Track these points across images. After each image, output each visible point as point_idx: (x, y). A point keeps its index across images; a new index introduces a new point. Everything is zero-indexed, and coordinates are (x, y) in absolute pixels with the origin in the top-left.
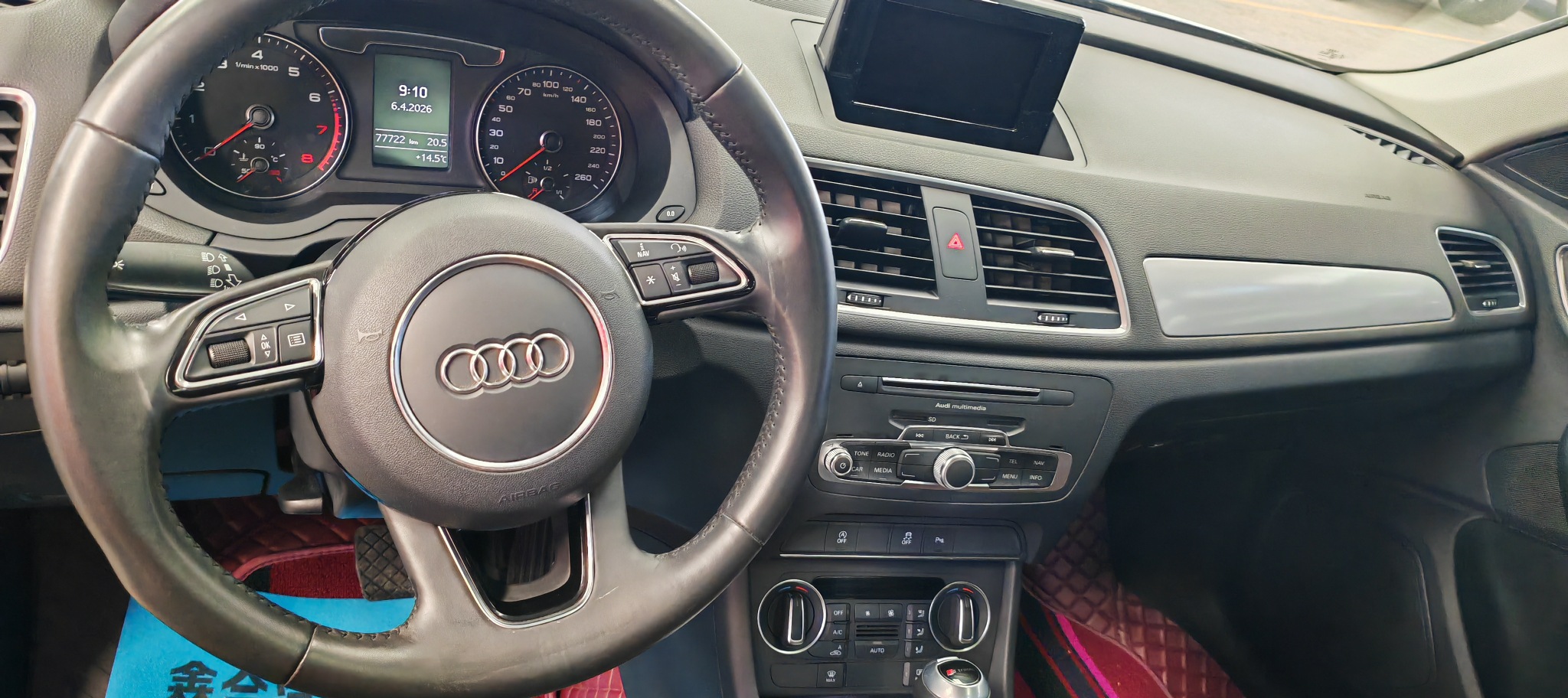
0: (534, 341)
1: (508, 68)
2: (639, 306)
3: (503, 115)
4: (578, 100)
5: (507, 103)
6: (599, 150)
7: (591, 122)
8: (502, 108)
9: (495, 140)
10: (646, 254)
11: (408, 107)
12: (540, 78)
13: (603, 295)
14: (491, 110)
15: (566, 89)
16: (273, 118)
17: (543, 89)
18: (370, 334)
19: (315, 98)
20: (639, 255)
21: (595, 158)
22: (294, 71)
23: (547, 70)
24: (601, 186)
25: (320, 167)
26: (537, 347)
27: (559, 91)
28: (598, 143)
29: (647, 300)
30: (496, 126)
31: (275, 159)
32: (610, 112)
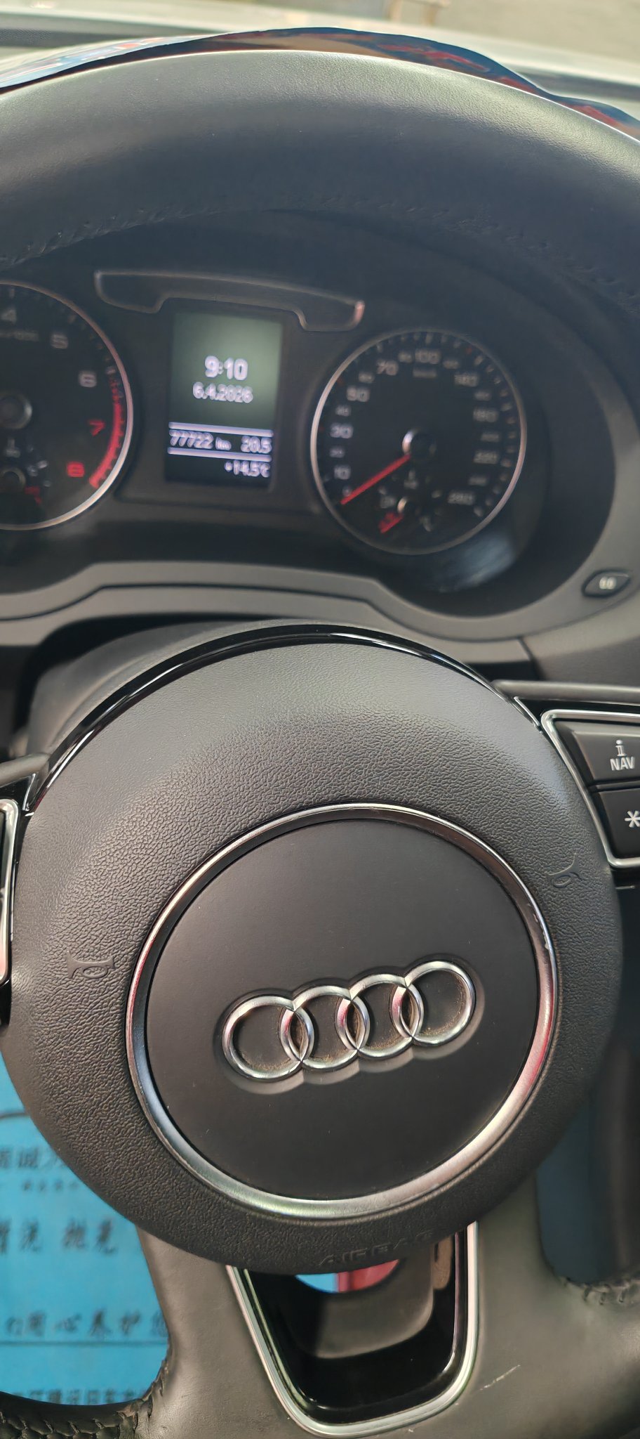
0: (408, 979)
1: (371, 327)
2: (608, 871)
3: (355, 405)
4: (464, 380)
5: (359, 385)
6: (484, 457)
7: (481, 415)
8: (354, 394)
9: (340, 442)
10: (629, 764)
11: (217, 391)
12: (412, 345)
13: (549, 879)
14: (337, 397)
15: (451, 364)
16: (29, 411)
17: (414, 364)
18: (90, 962)
19: (87, 380)
20: (615, 765)
21: (483, 469)
22: (59, 340)
23: (424, 334)
24: (487, 511)
25: (93, 481)
26: (413, 989)
27: (439, 367)
28: (488, 447)
29: (617, 855)
30: (342, 421)
31: (32, 471)
32: (510, 398)
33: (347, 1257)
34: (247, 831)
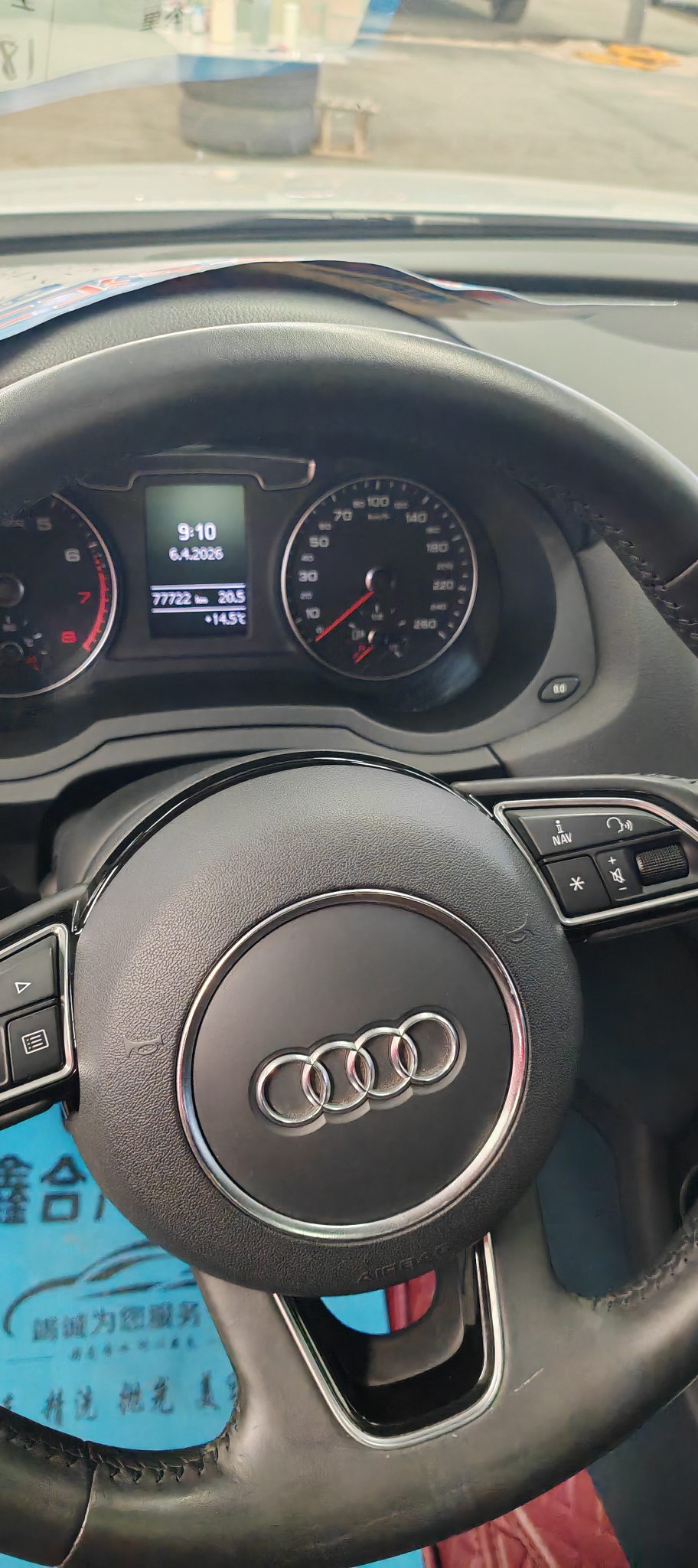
0: (401, 1030)
1: (323, 481)
2: (560, 929)
3: (316, 551)
4: (414, 518)
5: (320, 533)
6: (440, 585)
7: (434, 547)
8: (315, 542)
9: (308, 586)
10: (567, 839)
11: (191, 553)
12: (363, 494)
13: (508, 937)
14: (301, 545)
15: (400, 505)
16: (22, 589)
17: (368, 509)
18: (142, 1043)
19: (72, 556)
20: (556, 841)
21: (441, 596)
22: (44, 524)
23: (373, 483)
24: (451, 633)
25: (86, 646)
26: (406, 1037)
27: (390, 509)
28: (445, 575)
29: (568, 915)
30: (308, 566)
31: (29, 643)
32: (459, 531)
33: (379, 1272)
34: (258, 922)
